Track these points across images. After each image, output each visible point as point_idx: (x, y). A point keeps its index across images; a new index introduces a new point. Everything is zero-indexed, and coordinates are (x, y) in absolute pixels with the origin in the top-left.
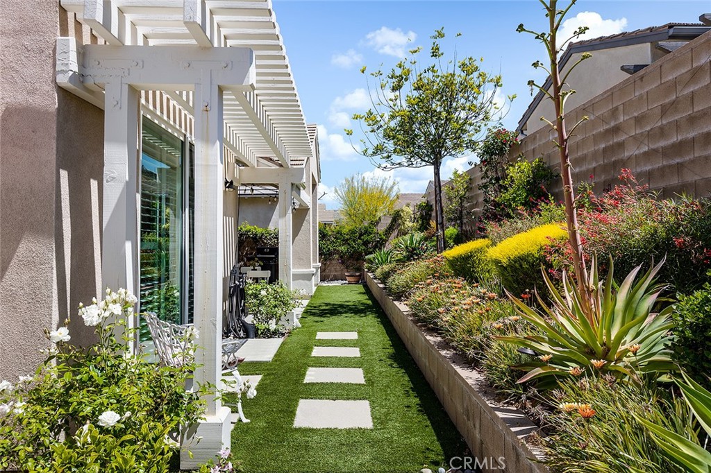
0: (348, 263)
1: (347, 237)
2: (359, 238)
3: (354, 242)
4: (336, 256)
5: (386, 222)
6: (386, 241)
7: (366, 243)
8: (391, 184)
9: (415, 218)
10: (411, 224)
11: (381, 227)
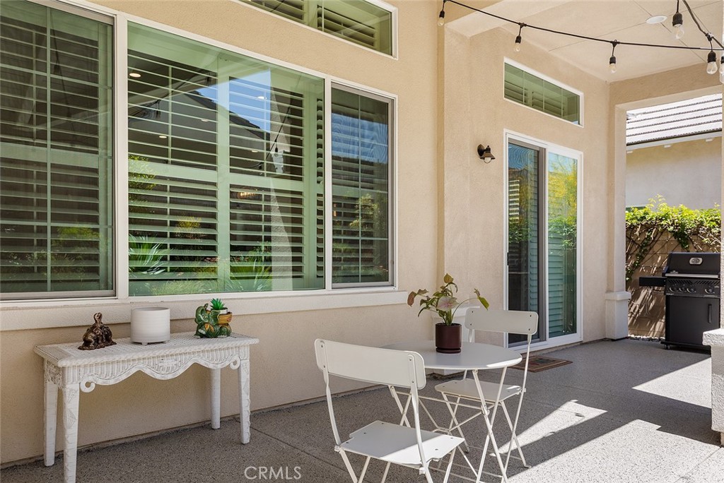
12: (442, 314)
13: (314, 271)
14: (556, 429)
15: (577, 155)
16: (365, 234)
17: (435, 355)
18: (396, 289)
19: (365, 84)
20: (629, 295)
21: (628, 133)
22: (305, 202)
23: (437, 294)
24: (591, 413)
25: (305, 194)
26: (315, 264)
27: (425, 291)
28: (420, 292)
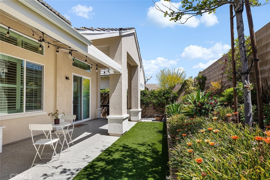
0: (158, 109)
1: (157, 95)
2: (163, 96)
3: (160, 98)
4: (151, 105)
5: (178, 87)
6: (178, 97)
7: (167, 99)
8: (181, 72)
9: (195, 85)
10: (193, 88)
11: (176, 90)
12: (56, 117)
13: (19, 108)
14: (81, 138)
15: (90, 78)
16: (35, 98)
17: (54, 125)
18: (44, 111)
19: (36, 62)
20: (101, 109)
21: (101, 73)
22: (17, 90)
23: (55, 113)
24: (89, 134)
25: (17, 88)
26: (20, 106)
27: (52, 113)
28: (51, 113)
